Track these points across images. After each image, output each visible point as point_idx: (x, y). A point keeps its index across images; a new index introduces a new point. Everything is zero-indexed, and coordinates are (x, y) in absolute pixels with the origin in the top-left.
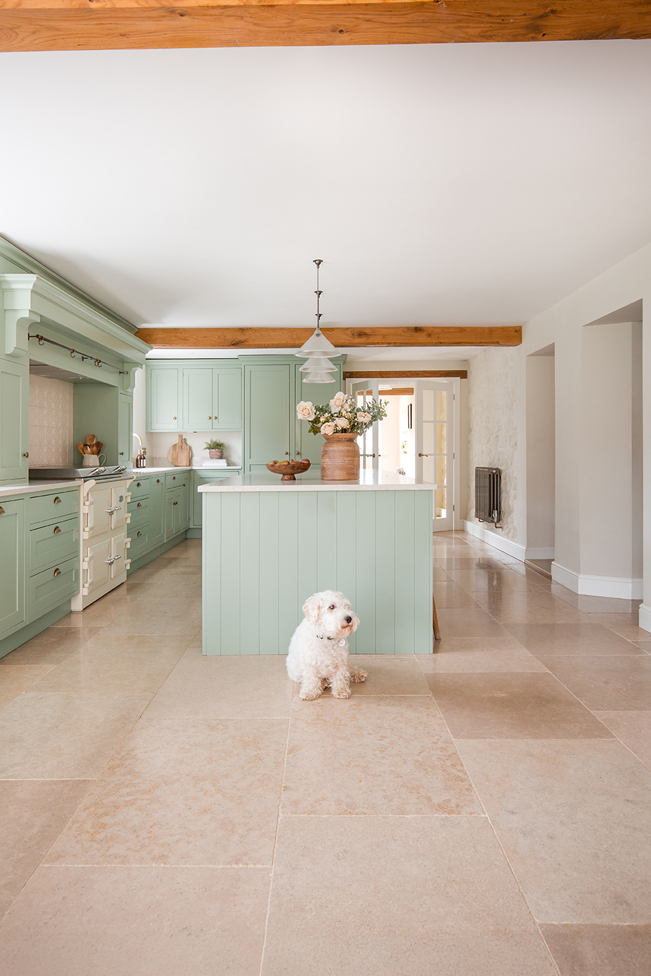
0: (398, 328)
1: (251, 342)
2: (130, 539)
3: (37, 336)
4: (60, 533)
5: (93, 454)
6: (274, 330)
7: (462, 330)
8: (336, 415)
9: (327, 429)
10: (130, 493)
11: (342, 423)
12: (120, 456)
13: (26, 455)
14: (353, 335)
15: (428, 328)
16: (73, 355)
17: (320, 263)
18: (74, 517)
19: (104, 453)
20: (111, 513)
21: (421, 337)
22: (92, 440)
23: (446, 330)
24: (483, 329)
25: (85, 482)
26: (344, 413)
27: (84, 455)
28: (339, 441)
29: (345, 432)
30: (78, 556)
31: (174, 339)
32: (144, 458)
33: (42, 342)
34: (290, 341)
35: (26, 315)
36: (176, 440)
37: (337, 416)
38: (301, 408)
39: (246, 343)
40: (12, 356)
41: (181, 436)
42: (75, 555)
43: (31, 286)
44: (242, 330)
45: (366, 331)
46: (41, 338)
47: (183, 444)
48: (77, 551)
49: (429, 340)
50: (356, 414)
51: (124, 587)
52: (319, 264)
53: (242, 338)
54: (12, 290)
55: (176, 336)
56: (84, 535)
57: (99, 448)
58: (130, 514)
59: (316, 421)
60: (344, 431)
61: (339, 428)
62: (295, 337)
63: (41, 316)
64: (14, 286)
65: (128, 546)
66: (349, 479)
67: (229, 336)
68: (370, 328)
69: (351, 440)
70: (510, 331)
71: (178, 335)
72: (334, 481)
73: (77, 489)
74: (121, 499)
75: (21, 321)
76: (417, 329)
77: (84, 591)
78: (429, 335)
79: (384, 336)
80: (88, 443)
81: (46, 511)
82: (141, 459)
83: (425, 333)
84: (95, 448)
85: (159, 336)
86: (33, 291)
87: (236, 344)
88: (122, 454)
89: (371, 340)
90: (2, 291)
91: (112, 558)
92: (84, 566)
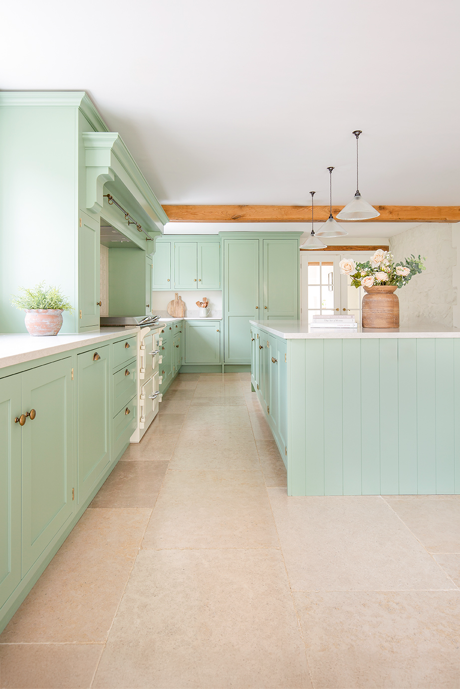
1: (248, 217)
2: (161, 377)
3: (109, 196)
6: (266, 207)
7: (416, 209)
8: (375, 270)
9: (368, 282)
10: (162, 339)
11: (382, 277)
15: (390, 206)
16: (126, 217)
18: (135, 360)
20: (153, 356)
21: (385, 214)
24: (433, 208)
25: (141, 329)
26: (383, 268)
28: (379, 293)
29: (385, 285)
31: (186, 213)
33: (111, 202)
34: (279, 217)
35: (106, 172)
37: (377, 271)
38: (343, 265)
39: (244, 217)
41: (177, 294)
43: (111, 145)
44: (241, 207)
46: (111, 198)
47: (178, 301)
49: (390, 216)
50: (395, 268)
51: (157, 419)
52: (357, 136)
53: (239, 213)
54: (93, 148)
56: (140, 376)
58: (162, 357)
59: (357, 276)
60: (383, 283)
61: (379, 281)
62: (283, 213)
64: (96, 144)
65: (161, 383)
66: (391, 328)
67: (231, 212)
69: (391, 292)
70: (455, 210)
71: (189, 210)
72: (374, 328)
73: (136, 335)
74: (158, 343)
75: (99, 180)
76: (382, 207)
77: (141, 425)
78: (391, 213)
83: (387, 211)
85: (173, 211)
86: (112, 150)
87: (235, 219)
88: (148, 306)
90: (85, 149)
91: (153, 394)
92: (140, 403)
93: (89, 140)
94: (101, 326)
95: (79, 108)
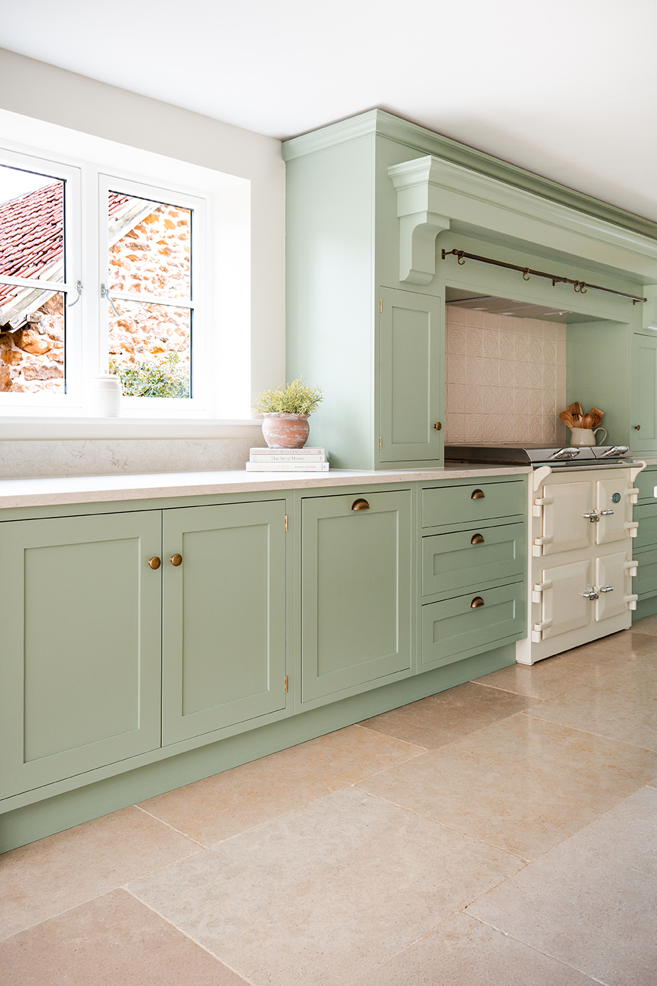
2: (636, 563)
3: (454, 252)
4: (483, 544)
5: (585, 428)
10: (637, 490)
12: (634, 433)
13: (438, 427)
16: (526, 276)
18: (518, 521)
19: (605, 426)
20: (594, 519)
25: (535, 468)
27: (574, 429)
30: (523, 581)
33: (461, 260)
35: (423, 219)
40: (411, 285)
42: (518, 578)
43: (425, 176)
46: (461, 254)
48: (523, 573)
51: (626, 638)
54: (406, 187)
56: (534, 551)
57: (595, 420)
58: (636, 524)
63: (451, 220)
64: (408, 180)
65: (634, 573)
73: (521, 480)
74: (616, 498)
75: (420, 231)
77: (533, 635)
81: (461, 507)
84: (589, 419)
86: (430, 183)
88: (637, 428)
90: (395, 191)
91: (597, 589)
92: (533, 596)
93: (398, 176)
95: (378, 134)
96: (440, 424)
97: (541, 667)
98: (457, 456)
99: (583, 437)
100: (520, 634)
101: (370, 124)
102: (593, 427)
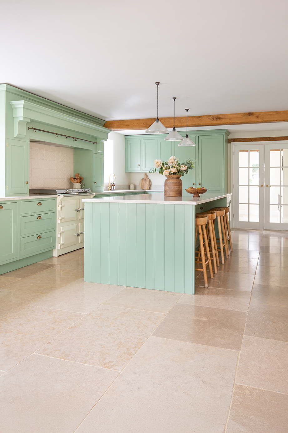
0: (239, 114)
3: (32, 128)
4: (41, 219)
5: (77, 183)
7: (278, 113)
9: (166, 173)
11: (174, 170)
12: (93, 184)
13: (27, 183)
14: (213, 119)
15: (257, 113)
16: (57, 136)
17: (158, 84)
18: (54, 212)
19: (84, 182)
20: (78, 212)
21: (253, 118)
22: (78, 176)
23: (268, 114)
25: (59, 196)
26: (174, 165)
27: (74, 183)
28: (172, 178)
29: (175, 174)
30: (55, 231)
32: (114, 185)
33: (35, 131)
35: (22, 119)
36: (143, 176)
37: (171, 167)
38: (156, 163)
40: (18, 138)
41: (146, 174)
43: (22, 106)
45: (220, 117)
46: (34, 129)
47: (146, 178)
48: (55, 228)
49: (257, 120)
54: (16, 108)
55: (123, 124)
56: (58, 221)
57: (81, 180)
61: (172, 172)
63: (31, 119)
64: (16, 106)
68: (223, 115)
69: (178, 178)
73: (55, 199)
75: (20, 122)
76: (250, 114)
77: (58, 247)
78: (257, 117)
79: (230, 119)
80: (76, 178)
81: (33, 208)
82: (112, 186)
83: (255, 116)
84: (79, 180)
85: (115, 124)
86: (24, 108)
88: (95, 183)
89: (223, 121)
90: (12, 109)
91: (79, 233)
92: (58, 235)
93: (13, 105)
94: (30, 193)
95: (6, 91)
96: (27, 182)
97: (60, 257)
98: (33, 192)
99: (77, 185)
100: (54, 247)
101: (4, 87)
102: (80, 182)
